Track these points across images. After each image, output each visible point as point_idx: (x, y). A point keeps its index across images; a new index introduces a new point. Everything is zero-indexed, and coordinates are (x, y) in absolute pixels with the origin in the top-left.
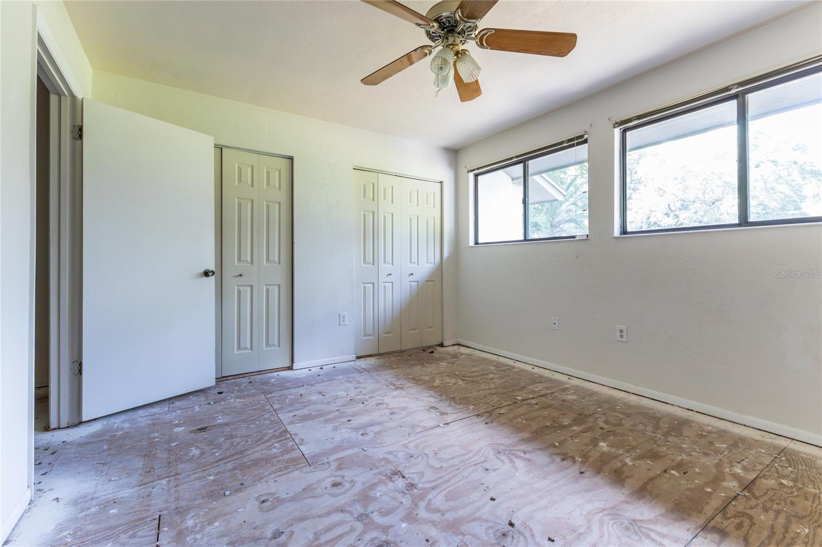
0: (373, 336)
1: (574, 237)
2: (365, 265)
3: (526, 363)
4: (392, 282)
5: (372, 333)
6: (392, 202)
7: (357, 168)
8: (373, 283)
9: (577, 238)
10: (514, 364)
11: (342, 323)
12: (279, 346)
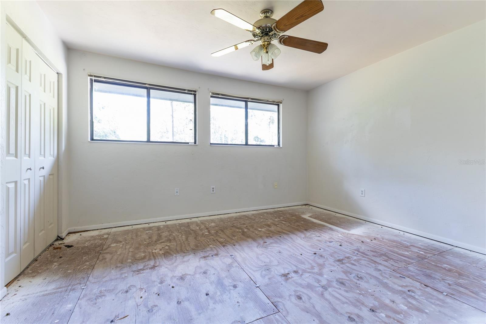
0: (16, 252)
1: (188, 143)
2: (9, 158)
3: (156, 222)
9: (190, 144)
10: (149, 226)
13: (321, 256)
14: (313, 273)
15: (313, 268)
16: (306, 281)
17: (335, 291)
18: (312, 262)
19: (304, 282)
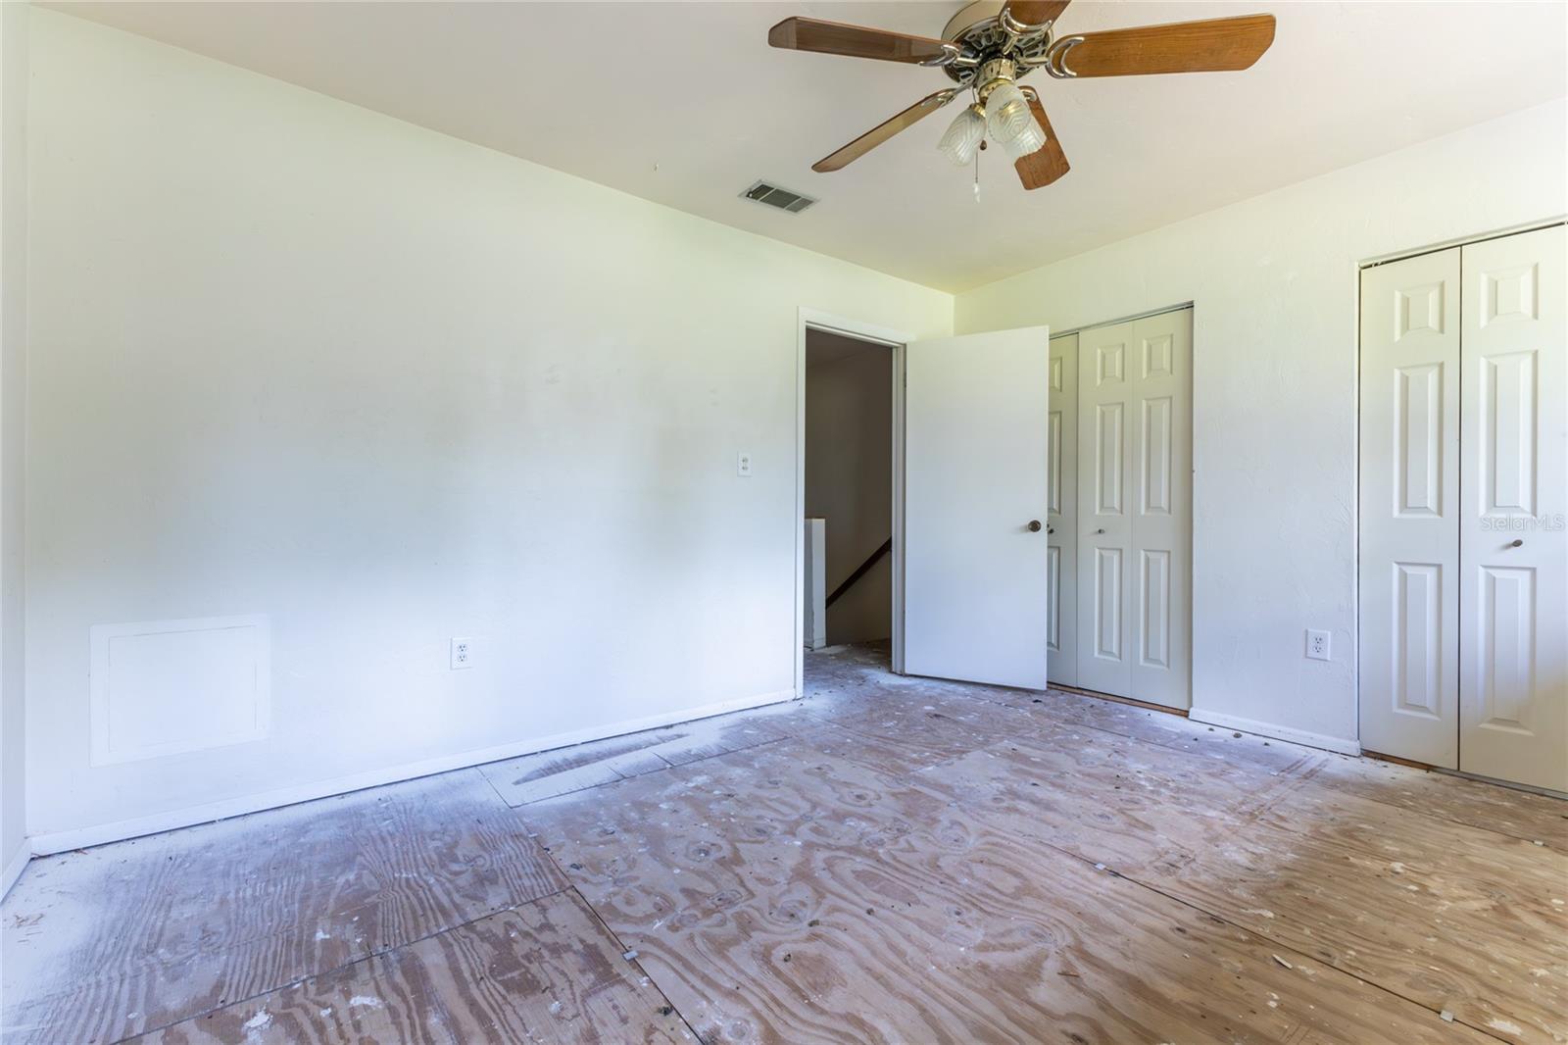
0: (1438, 714)
2: (1407, 516)
4: (1533, 570)
5: (1430, 703)
6: (1536, 316)
7: (1379, 261)
8: (1439, 567)
11: (1312, 653)
12: (1168, 666)
13: (792, 915)
14: (828, 847)
15: (829, 865)
16: (849, 825)
17: (785, 815)
18: (832, 882)
19: (852, 824)
